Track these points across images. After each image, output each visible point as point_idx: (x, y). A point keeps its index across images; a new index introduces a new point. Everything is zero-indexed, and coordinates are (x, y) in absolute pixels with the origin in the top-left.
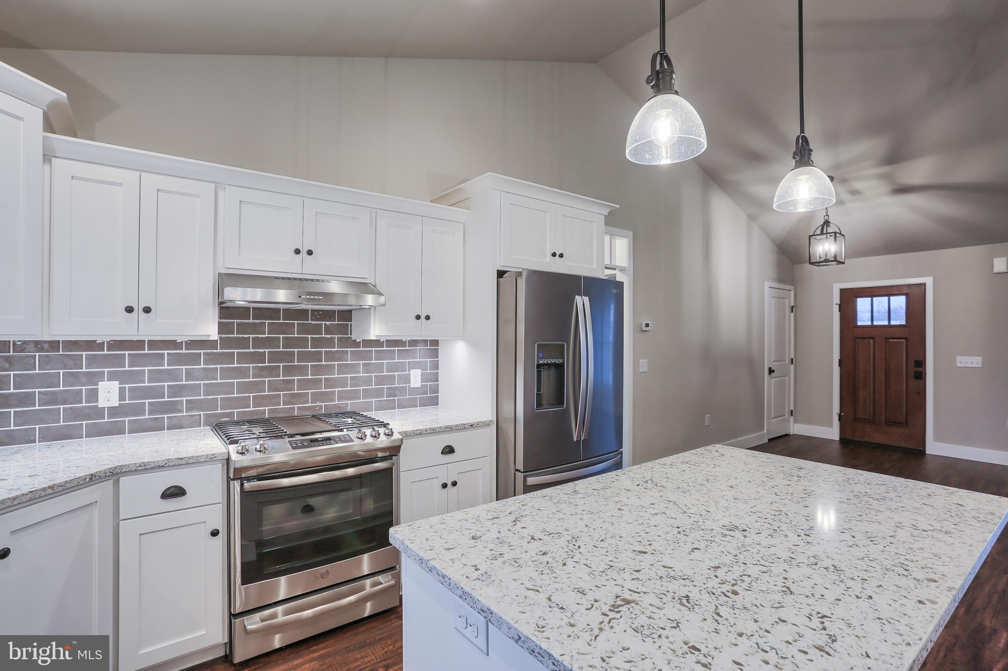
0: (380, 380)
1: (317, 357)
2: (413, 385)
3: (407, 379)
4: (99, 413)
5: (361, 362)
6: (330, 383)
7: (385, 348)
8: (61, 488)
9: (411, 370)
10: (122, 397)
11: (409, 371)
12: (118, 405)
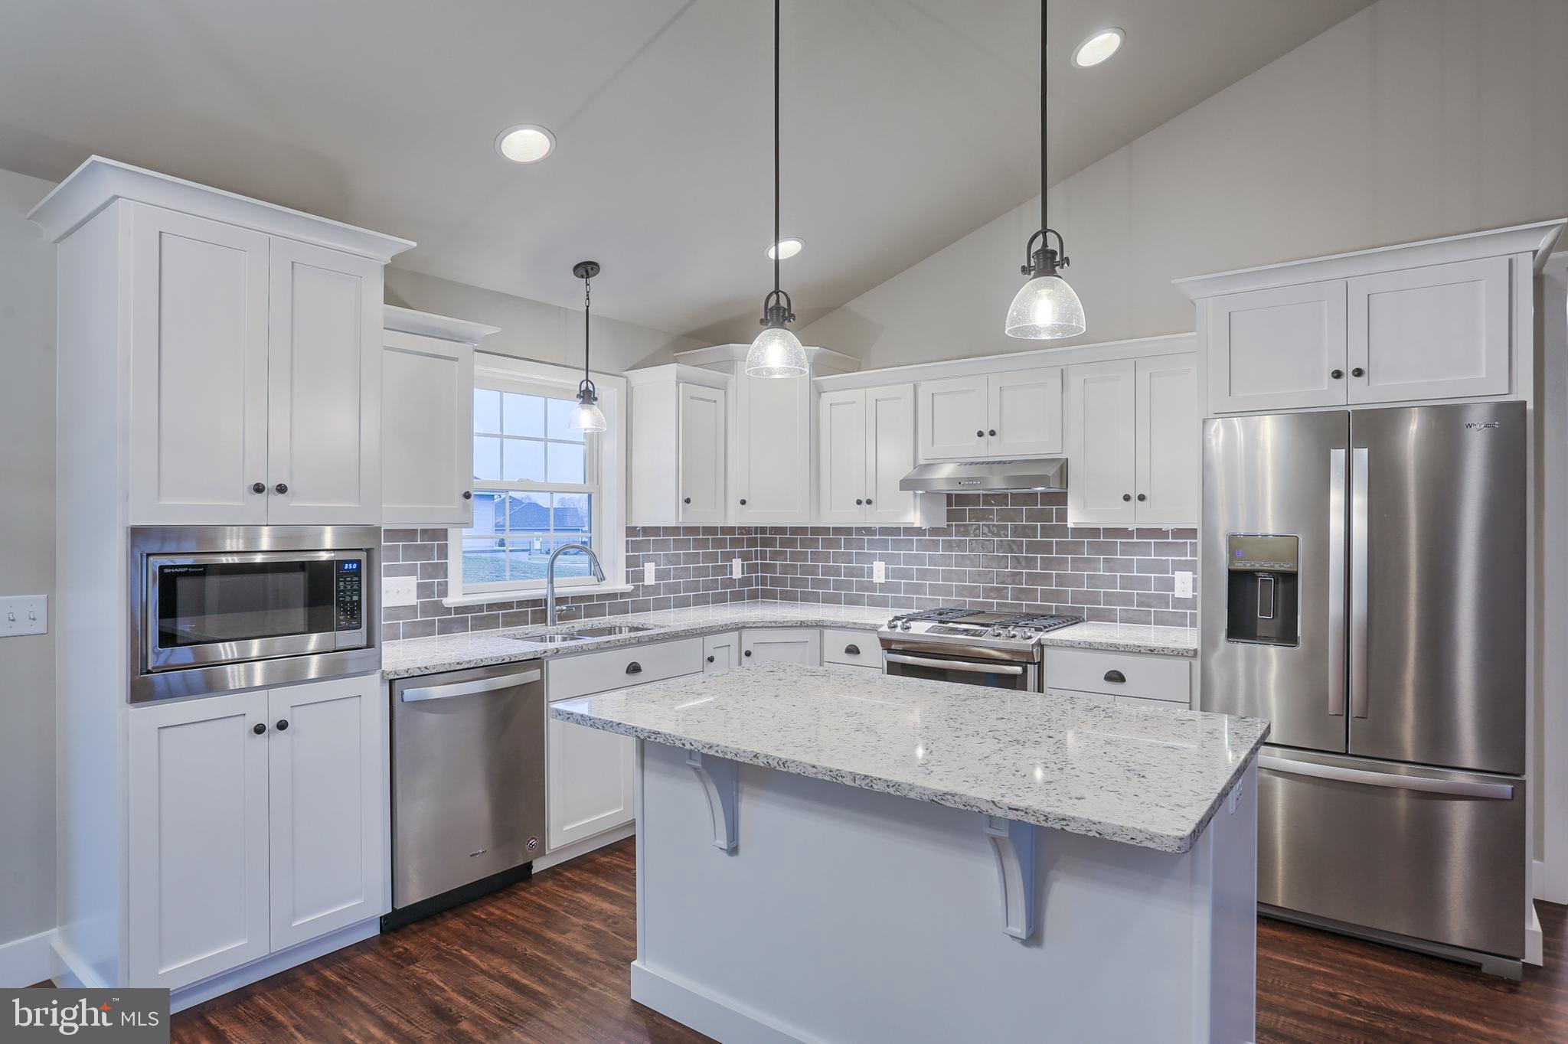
0: (1127, 583)
1: (1046, 547)
2: (1178, 593)
3: (1170, 585)
4: (872, 587)
5: (1102, 557)
6: (1062, 580)
7: (1135, 540)
8: (781, 625)
9: (1176, 572)
10: (887, 577)
11: (1173, 573)
12: (884, 582)
